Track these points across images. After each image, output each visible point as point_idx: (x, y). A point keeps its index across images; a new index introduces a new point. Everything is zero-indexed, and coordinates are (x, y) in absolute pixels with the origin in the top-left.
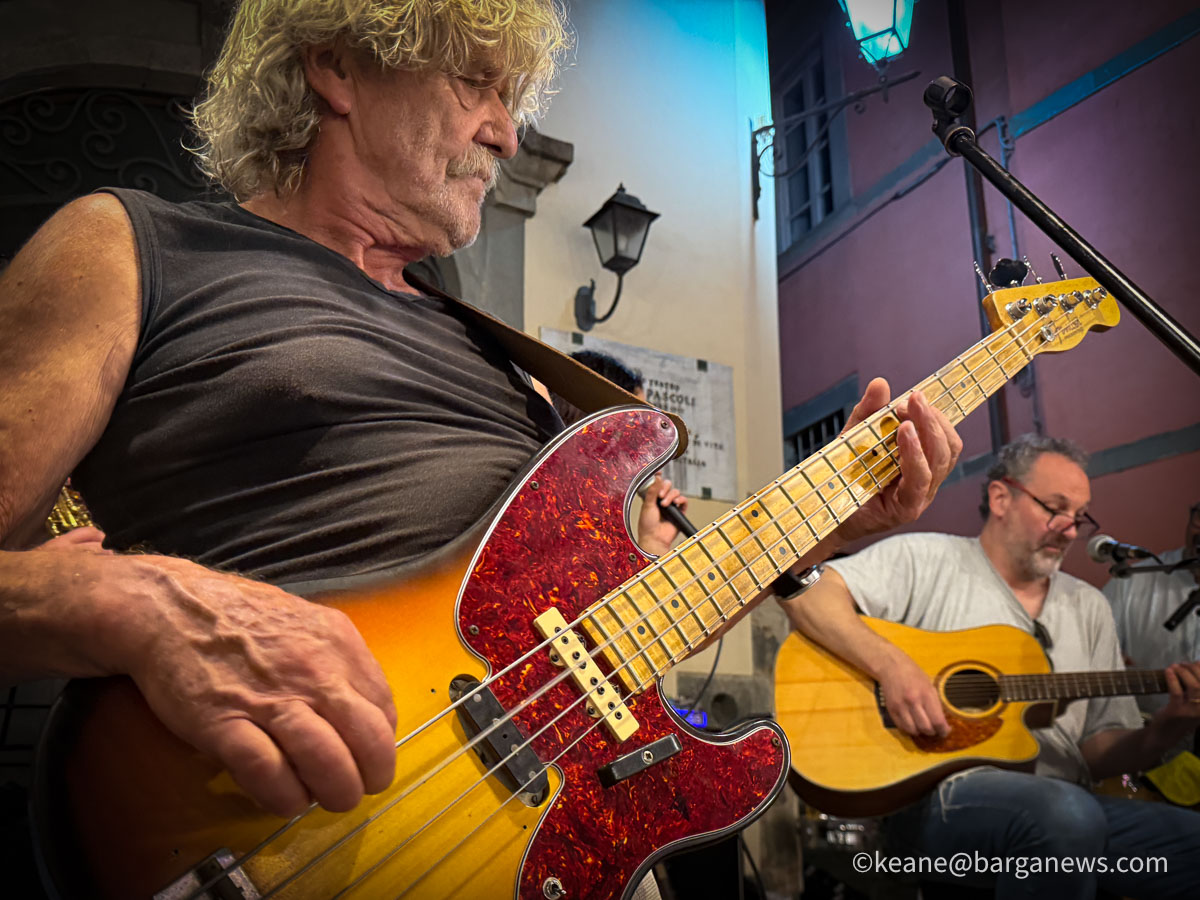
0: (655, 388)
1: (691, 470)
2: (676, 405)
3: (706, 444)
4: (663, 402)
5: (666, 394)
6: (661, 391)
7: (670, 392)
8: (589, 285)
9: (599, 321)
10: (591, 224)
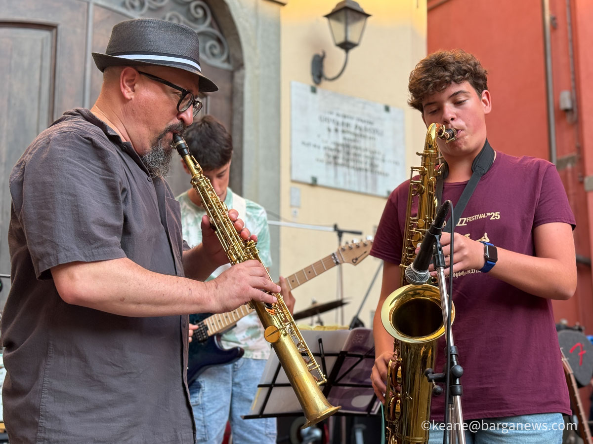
0: (359, 123)
1: (379, 177)
3: (389, 161)
4: (364, 133)
5: (366, 127)
6: (363, 125)
7: (369, 126)
8: (321, 54)
9: (329, 80)
10: (328, 16)
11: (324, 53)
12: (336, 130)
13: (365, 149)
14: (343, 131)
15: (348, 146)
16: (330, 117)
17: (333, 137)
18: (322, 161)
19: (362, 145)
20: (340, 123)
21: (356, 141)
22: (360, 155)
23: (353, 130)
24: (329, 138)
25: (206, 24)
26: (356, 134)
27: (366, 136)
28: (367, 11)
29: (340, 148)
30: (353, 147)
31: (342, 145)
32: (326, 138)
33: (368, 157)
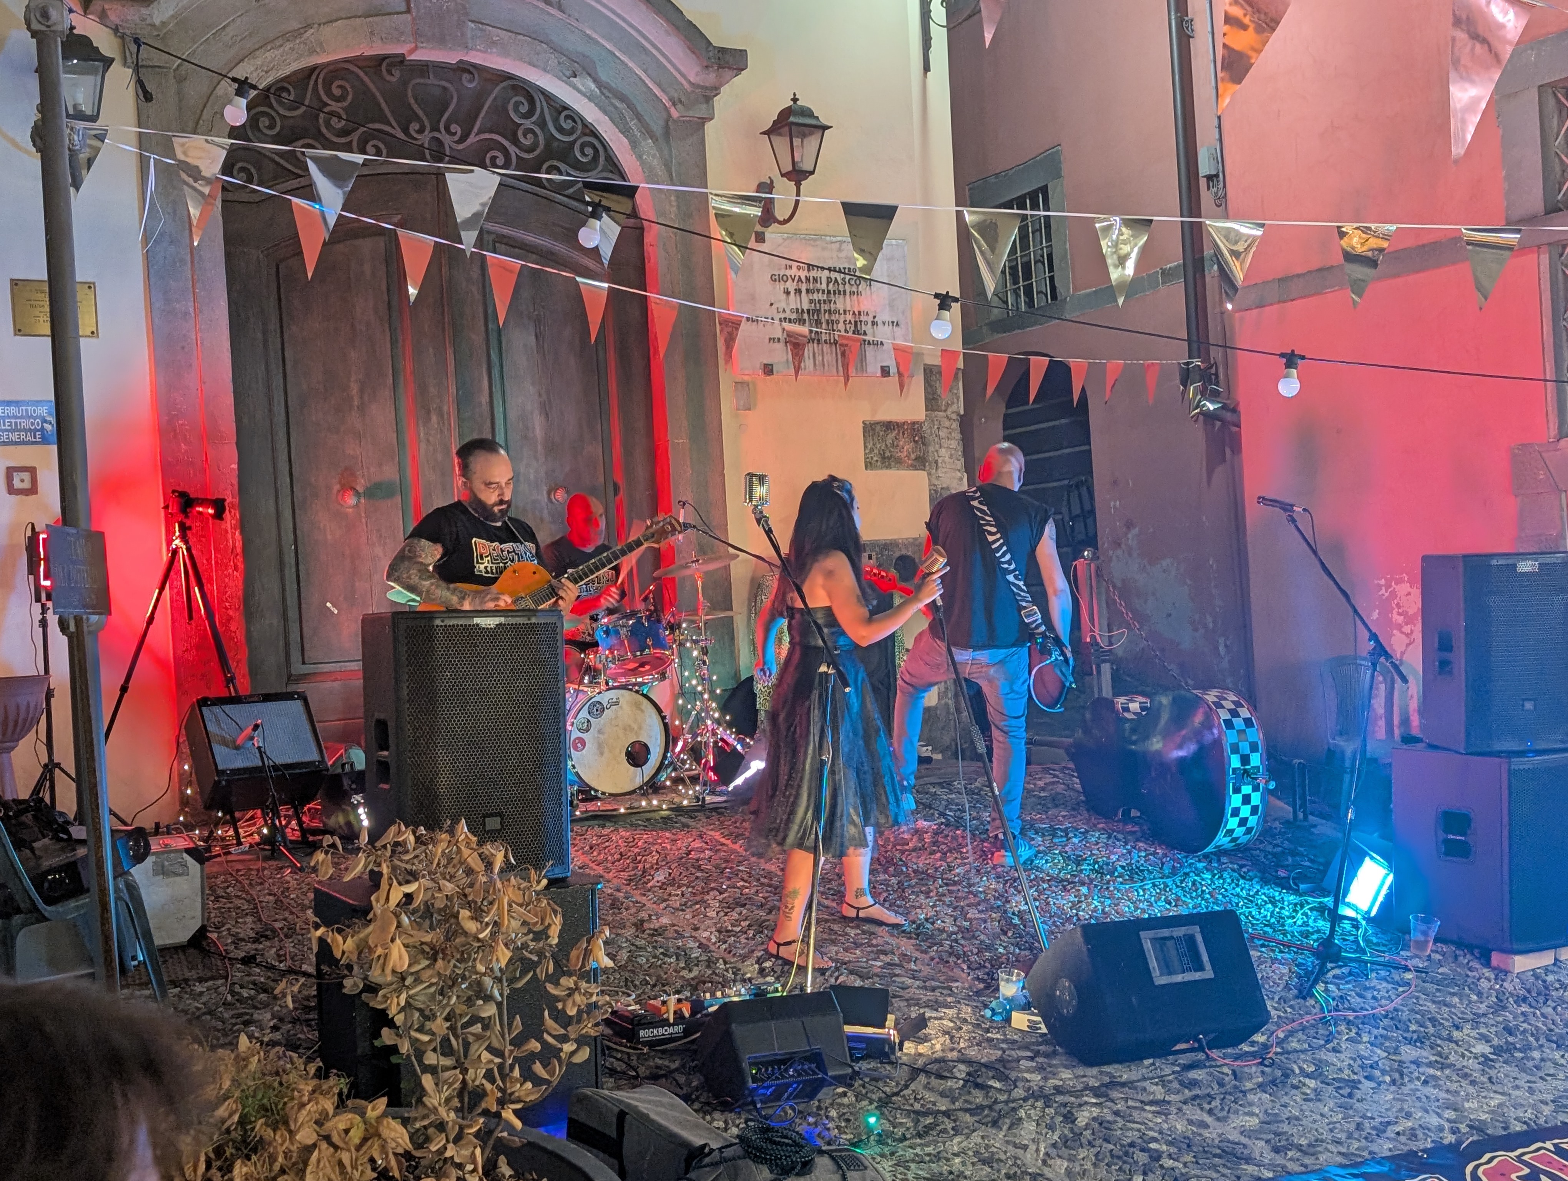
0: (834, 275)
1: (870, 351)
2: (854, 289)
3: (884, 323)
4: (841, 288)
5: (843, 279)
6: (839, 277)
7: (848, 276)
8: (768, 182)
9: (780, 223)
10: (767, 133)
11: (772, 182)
12: (798, 291)
13: (845, 311)
14: (808, 291)
15: (819, 311)
16: (788, 273)
17: (793, 302)
18: (779, 340)
19: (840, 306)
20: (803, 279)
21: (830, 302)
22: (838, 322)
23: (824, 286)
24: (788, 304)
25: (600, 168)
26: (829, 292)
27: (845, 292)
28: (824, 121)
29: (806, 316)
30: (825, 311)
31: (808, 311)
32: (783, 305)
33: (850, 322)
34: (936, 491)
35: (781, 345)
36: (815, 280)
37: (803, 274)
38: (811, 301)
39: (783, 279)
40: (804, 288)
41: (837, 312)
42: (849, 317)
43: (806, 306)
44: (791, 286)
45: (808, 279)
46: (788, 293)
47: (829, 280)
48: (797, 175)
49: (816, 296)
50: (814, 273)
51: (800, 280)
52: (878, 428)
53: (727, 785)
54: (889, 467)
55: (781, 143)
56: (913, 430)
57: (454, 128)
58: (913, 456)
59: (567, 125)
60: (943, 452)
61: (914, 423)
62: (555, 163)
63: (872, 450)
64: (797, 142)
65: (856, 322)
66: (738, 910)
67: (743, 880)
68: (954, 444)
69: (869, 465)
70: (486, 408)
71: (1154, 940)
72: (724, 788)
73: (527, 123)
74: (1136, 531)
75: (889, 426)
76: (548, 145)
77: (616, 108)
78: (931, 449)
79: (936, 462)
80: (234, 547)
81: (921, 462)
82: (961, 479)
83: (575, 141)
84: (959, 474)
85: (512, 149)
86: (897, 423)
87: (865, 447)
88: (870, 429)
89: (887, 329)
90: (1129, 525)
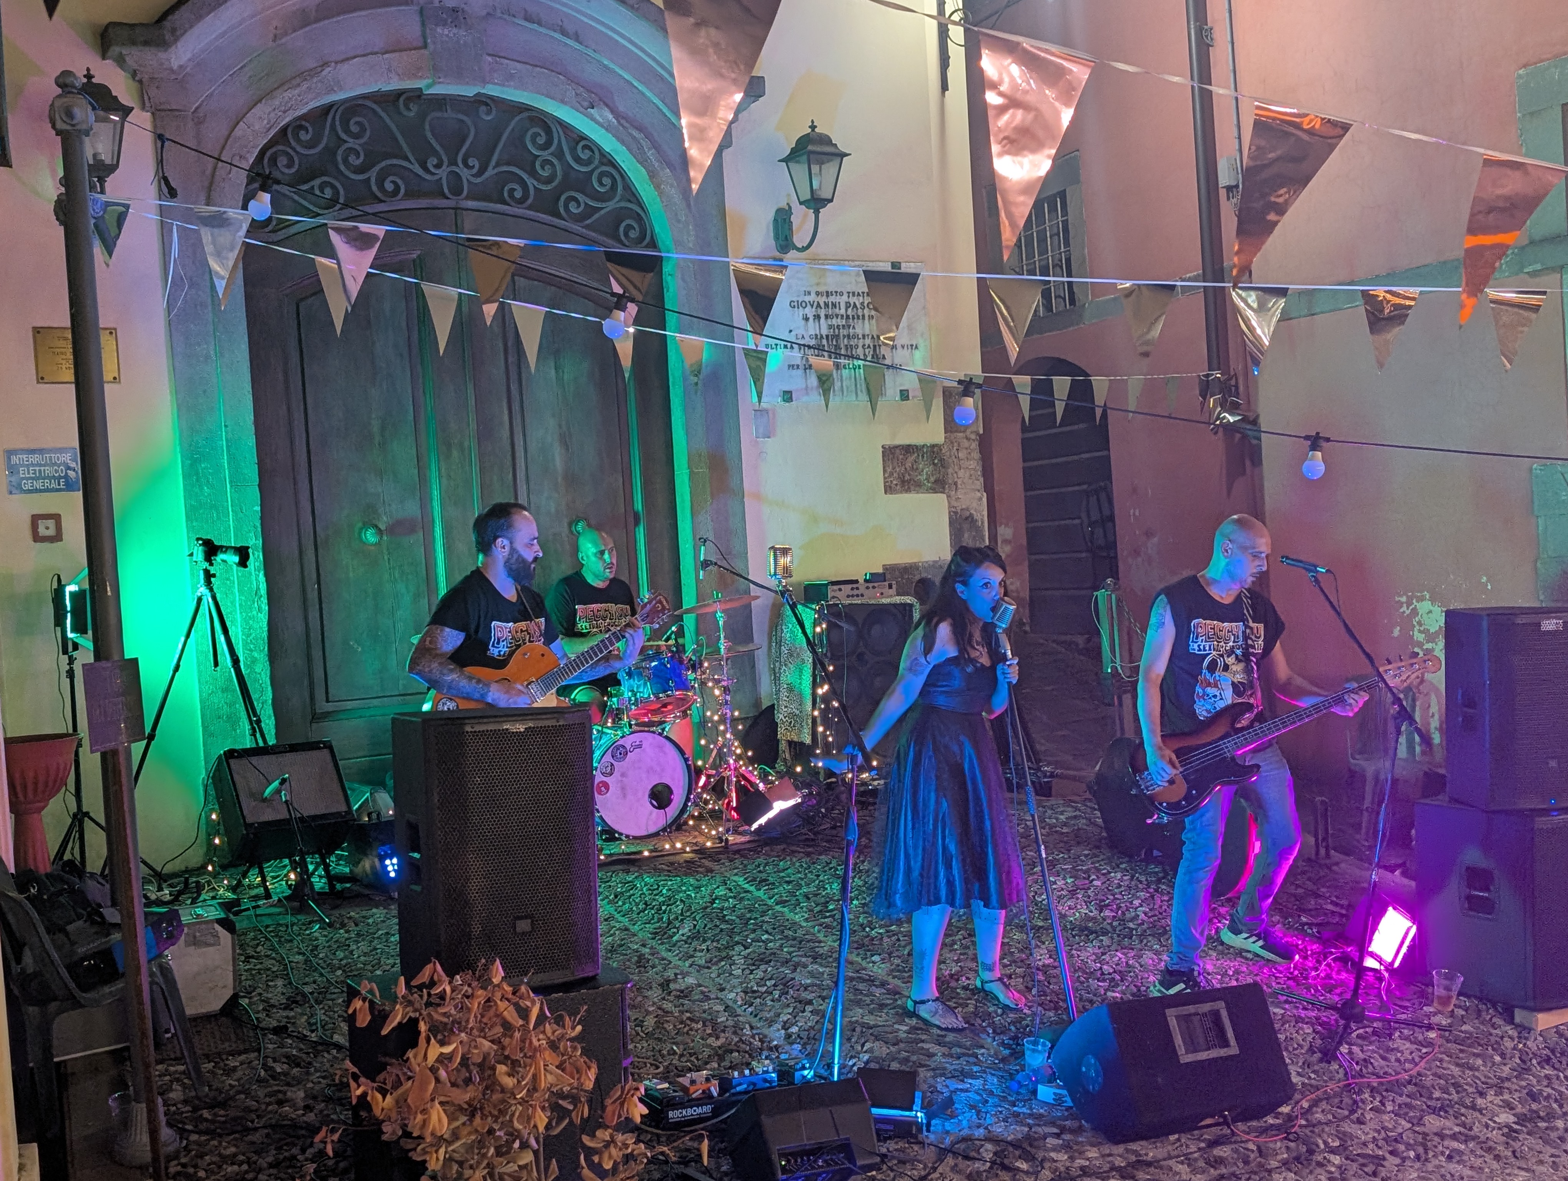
0: (852, 300)
1: (889, 374)
3: (903, 347)
5: (862, 304)
6: (858, 301)
7: (867, 301)
8: (786, 210)
9: (798, 249)
10: (786, 160)
11: (790, 208)
12: (817, 317)
13: (864, 336)
14: (827, 317)
15: (837, 337)
16: (807, 299)
17: (812, 328)
18: (798, 366)
19: (859, 331)
20: (822, 305)
21: (849, 326)
22: (857, 346)
23: (843, 311)
24: (807, 330)
25: (617, 199)
26: (848, 317)
27: (863, 316)
28: (842, 148)
29: (824, 342)
30: (844, 336)
31: (827, 336)
32: (801, 332)
33: (869, 347)
34: (956, 513)
35: (800, 372)
36: (834, 305)
37: (822, 300)
38: (830, 327)
39: (802, 305)
40: (822, 313)
41: (856, 336)
42: (868, 341)
43: (825, 332)
44: (810, 312)
45: (826, 305)
46: (807, 319)
47: (848, 305)
48: (816, 203)
49: (834, 322)
50: (832, 299)
51: (819, 305)
52: (898, 451)
53: (750, 825)
54: (908, 490)
55: (800, 170)
56: (933, 452)
57: (471, 162)
58: (932, 479)
59: (584, 155)
60: (961, 473)
61: (933, 446)
62: (573, 194)
63: (891, 474)
64: (815, 168)
65: (875, 346)
66: (763, 967)
67: (767, 932)
68: (973, 464)
69: (888, 489)
70: (506, 442)
71: (1177, 1017)
72: (747, 828)
73: (545, 154)
74: (1155, 540)
75: (908, 449)
76: (566, 175)
77: (634, 138)
78: (950, 471)
79: (956, 484)
80: (258, 589)
81: (939, 485)
82: (980, 499)
83: (593, 171)
84: (979, 494)
85: (530, 182)
86: (916, 446)
87: (885, 471)
88: (890, 453)
89: (906, 352)
90: (1149, 534)
